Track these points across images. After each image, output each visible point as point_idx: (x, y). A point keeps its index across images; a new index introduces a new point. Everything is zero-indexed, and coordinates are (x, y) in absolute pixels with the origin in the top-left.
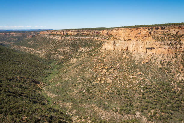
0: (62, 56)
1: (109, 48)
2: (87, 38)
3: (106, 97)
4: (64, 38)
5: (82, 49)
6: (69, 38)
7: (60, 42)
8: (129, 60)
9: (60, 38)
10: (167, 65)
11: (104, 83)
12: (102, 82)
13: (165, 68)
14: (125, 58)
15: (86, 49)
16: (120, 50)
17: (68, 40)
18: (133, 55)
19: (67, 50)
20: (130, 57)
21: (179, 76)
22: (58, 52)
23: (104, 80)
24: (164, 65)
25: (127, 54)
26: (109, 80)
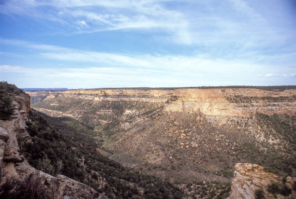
0: (105, 120)
1: (176, 110)
2: (132, 98)
3: (199, 162)
4: (102, 98)
5: (129, 111)
6: (109, 99)
7: (98, 102)
8: (205, 122)
9: (97, 99)
10: (245, 126)
11: (189, 148)
12: (187, 147)
13: (244, 129)
14: (200, 121)
15: (134, 111)
16: (191, 112)
17: (109, 101)
18: (207, 117)
19: (110, 113)
20: (204, 118)
21: (260, 136)
22: (98, 115)
23: (188, 145)
24: (242, 126)
25: (201, 116)
26: (194, 144)
